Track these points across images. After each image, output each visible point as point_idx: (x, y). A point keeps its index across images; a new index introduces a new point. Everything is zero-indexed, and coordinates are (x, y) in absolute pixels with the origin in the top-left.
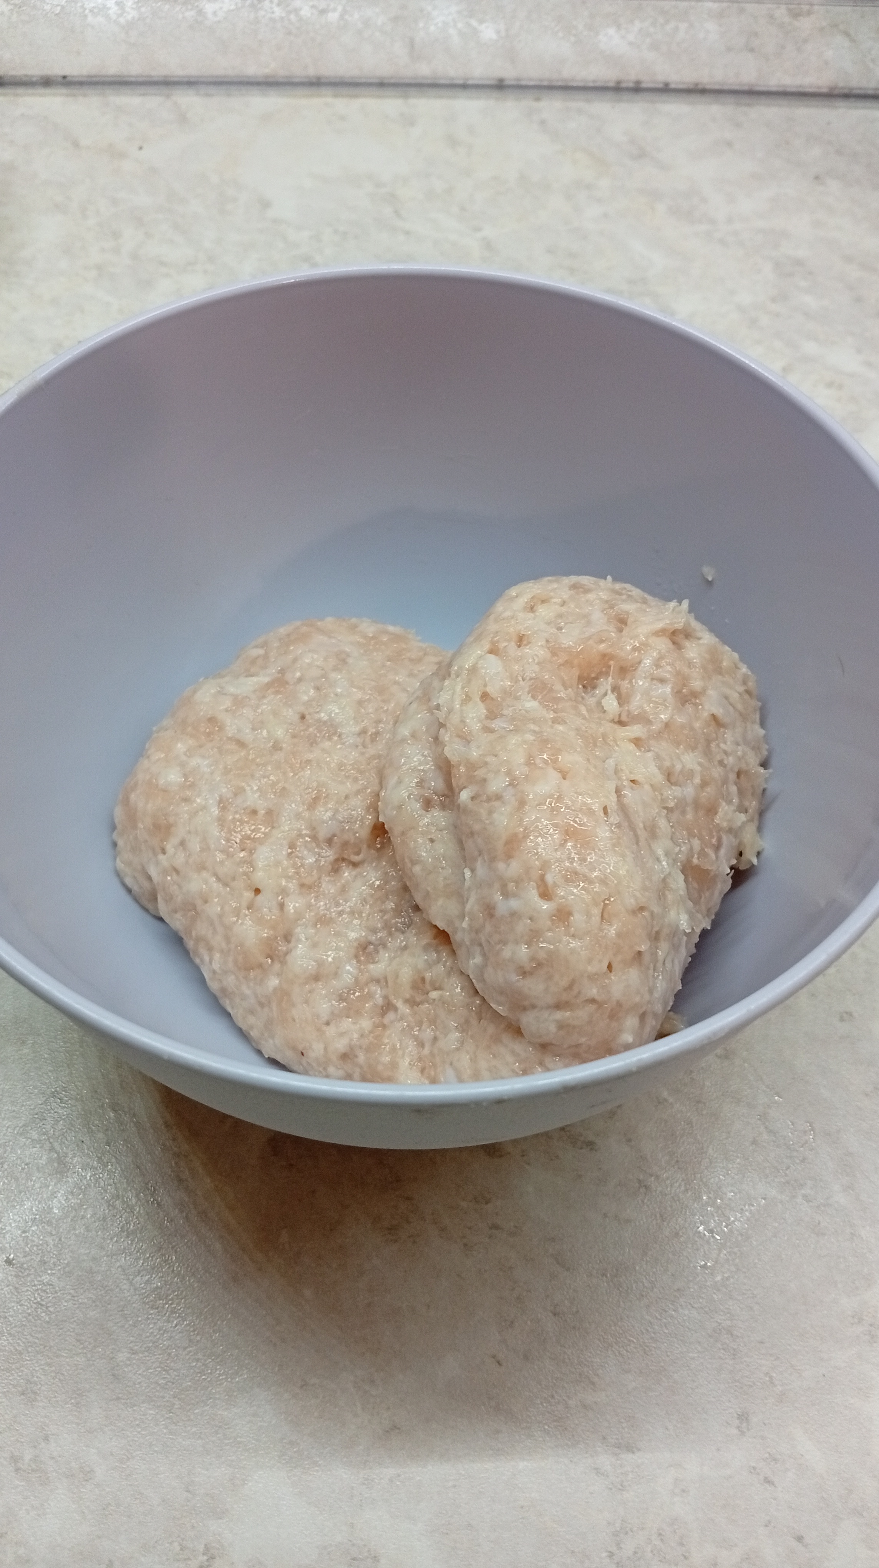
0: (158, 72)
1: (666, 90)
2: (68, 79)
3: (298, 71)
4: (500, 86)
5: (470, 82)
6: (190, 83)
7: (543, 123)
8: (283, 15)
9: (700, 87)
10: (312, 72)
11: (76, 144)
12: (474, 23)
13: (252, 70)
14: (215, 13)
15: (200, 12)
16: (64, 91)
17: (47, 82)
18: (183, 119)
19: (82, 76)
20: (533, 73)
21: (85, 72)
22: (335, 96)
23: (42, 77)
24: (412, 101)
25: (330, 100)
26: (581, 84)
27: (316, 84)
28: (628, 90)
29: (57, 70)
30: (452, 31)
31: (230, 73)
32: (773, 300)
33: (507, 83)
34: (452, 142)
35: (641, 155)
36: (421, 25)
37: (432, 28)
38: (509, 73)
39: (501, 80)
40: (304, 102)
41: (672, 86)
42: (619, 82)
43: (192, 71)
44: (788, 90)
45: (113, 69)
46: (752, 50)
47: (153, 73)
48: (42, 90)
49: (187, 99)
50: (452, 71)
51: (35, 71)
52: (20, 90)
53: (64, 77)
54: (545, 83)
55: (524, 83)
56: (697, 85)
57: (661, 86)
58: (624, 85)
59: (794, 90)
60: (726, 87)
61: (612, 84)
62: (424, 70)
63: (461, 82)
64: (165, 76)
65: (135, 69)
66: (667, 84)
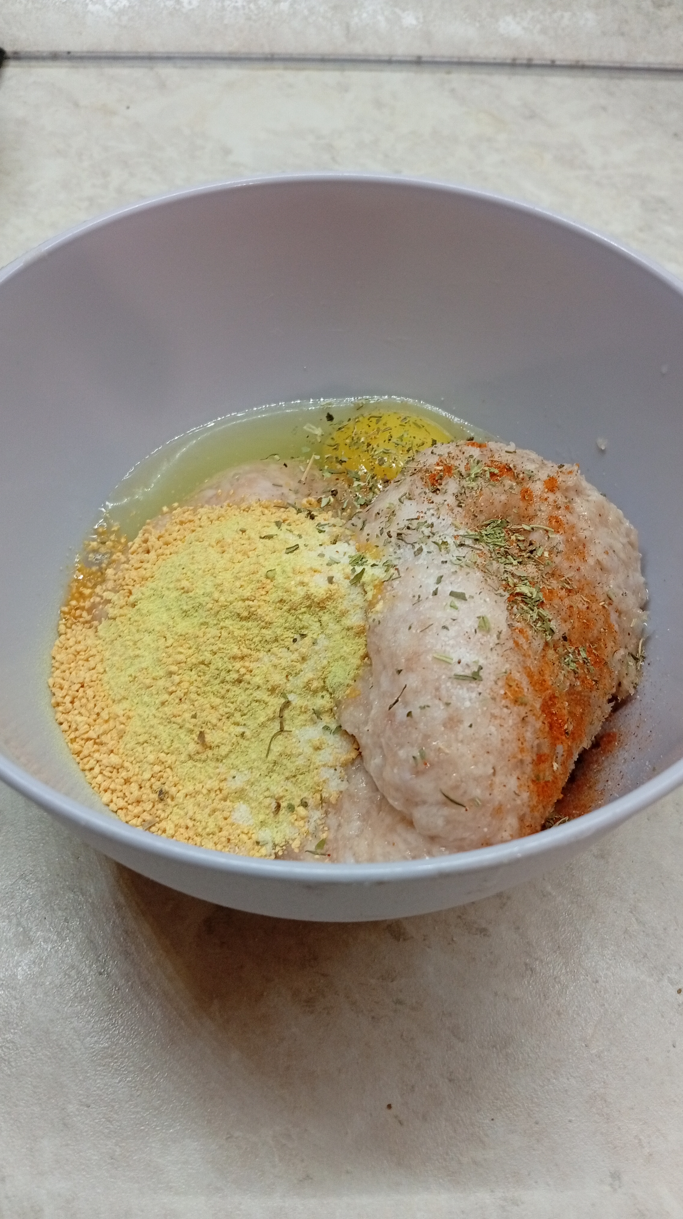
0: (144, 49)
1: (552, 66)
2: (72, 54)
3: (256, 49)
4: (418, 62)
5: (394, 59)
6: (168, 58)
7: (453, 90)
9: (580, 63)
10: (267, 50)
11: (76, 105)
12: (398, 11)
13: (219, 47)
16: (68, 63)
17: (54, 57)
18: (162, 86)
19: (82, 52)
20: (444, 51)
21: (85, 49)
22: (286, 69)
23: (51, 53)
24: (348, 73)
25: (281, 72)
26: (484, 61)
27: (270, 59)
28: (521, 65)
29: (63, 47)
30: (380, 18)
31: (202, 50)
32: (641, 230)
33: (424, 59)
34: (379, 104)
35: (532, 116)
36: (355, 12)
37: (364, 15)
38: (425, 51)
39: (419, 57)
40: (260, 73)
41: (558, 63)
42: (514, 59)
43: (172, 48)
44: (652, 66)
45: (108, 46)
46: (623, 34)
47: (140, 50)
48: (50, 63)
49: (167, 71)
50: (381, 50)
51: (44, 46)
52: (33, 63)
53: (69, 53)
54: (455, 60)
55: (438, 59)
56: (578, 62)
57: (549, 62)
58: (518, 62)
59: (657, 66)
60: (602, 64)
61: (509, 61)
62: (357, 49)
63: (387, 58)
64: (150, 53)
65: (125, 47)
66: (553, 61)
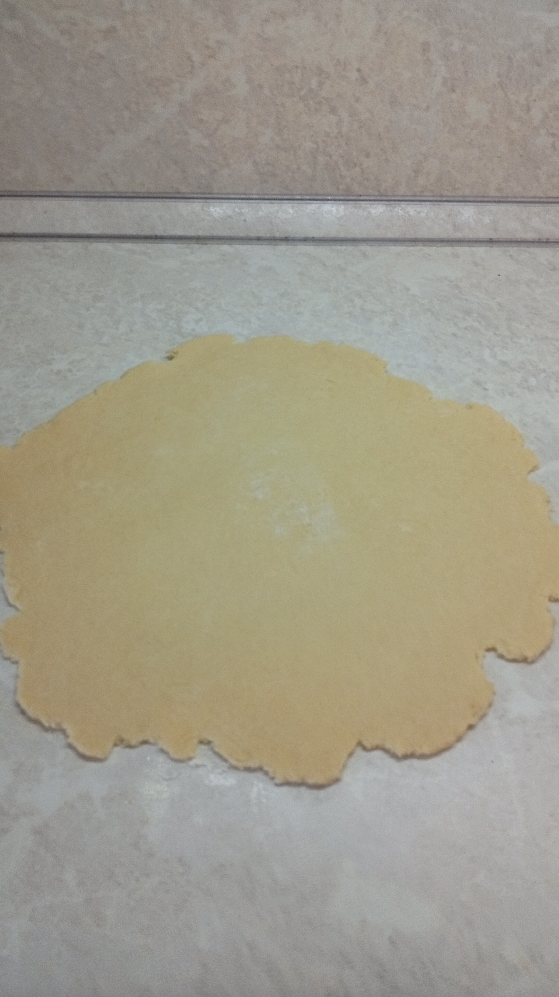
0: (350, 236)
3: (408, 236)
4: (490, 242)
6: (364, 241)
7: (511, 256)
8: (403, 214)
10: (413, 236)
11: (325, 265)
12: (480, 216)
13: (389, 235)
14: (375, 213)
15: (369, 213)
17: (305, 240)
18: (365, 255)
20: (504, 236)
22: (423, 246)
24: (456, 248)
25: (422, 247)
27: (415, 241)
28: (543, 242)
29: (310, 235)
30: (471, 220)
31: (381, 236)
33: (493, 240)
34: (476, 264)
36: (459, 217)
37: (463, 218)
38: (494, 236)
39: (491, 239)
40: (412, 248)
42: (540, 239)
43: (365, 236)
45: (333, 235)
47: (349, 236)
50: (471, 236)
53: (313, 238)
55: (501, 240)
58: (542, 240)
61: (537, 240)
62: (459, 235)
65: (342, 235)
